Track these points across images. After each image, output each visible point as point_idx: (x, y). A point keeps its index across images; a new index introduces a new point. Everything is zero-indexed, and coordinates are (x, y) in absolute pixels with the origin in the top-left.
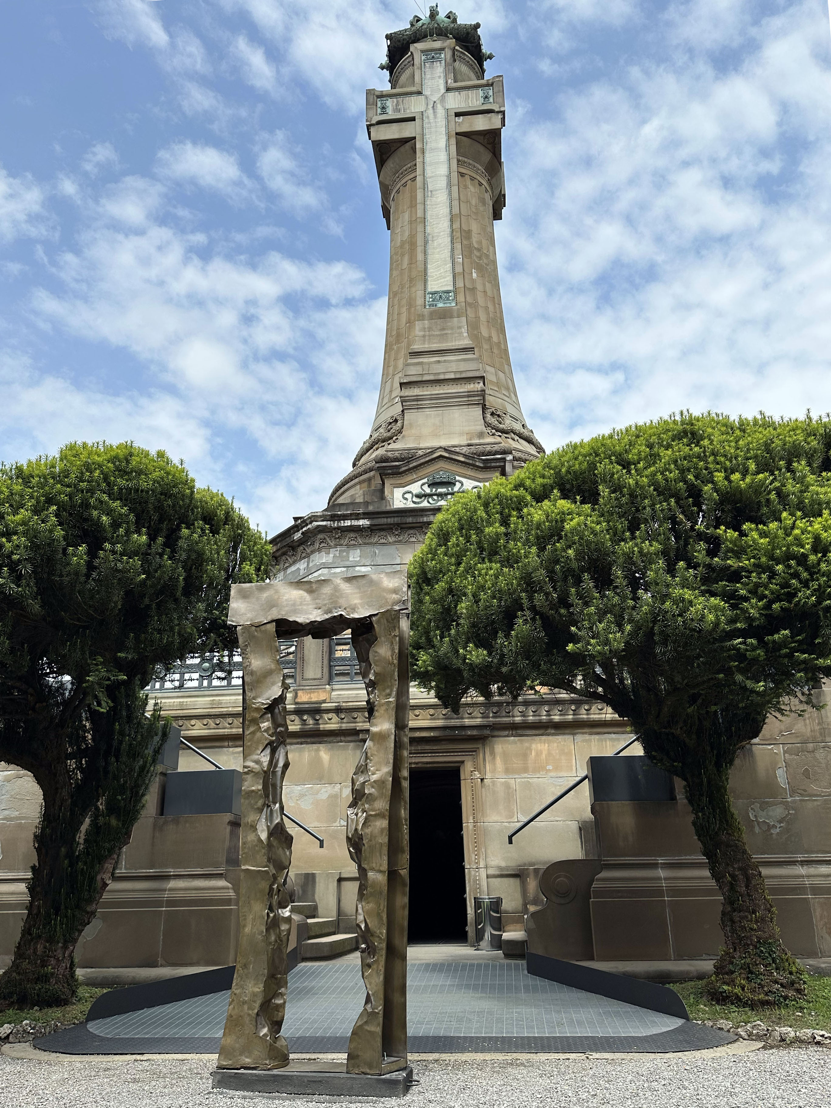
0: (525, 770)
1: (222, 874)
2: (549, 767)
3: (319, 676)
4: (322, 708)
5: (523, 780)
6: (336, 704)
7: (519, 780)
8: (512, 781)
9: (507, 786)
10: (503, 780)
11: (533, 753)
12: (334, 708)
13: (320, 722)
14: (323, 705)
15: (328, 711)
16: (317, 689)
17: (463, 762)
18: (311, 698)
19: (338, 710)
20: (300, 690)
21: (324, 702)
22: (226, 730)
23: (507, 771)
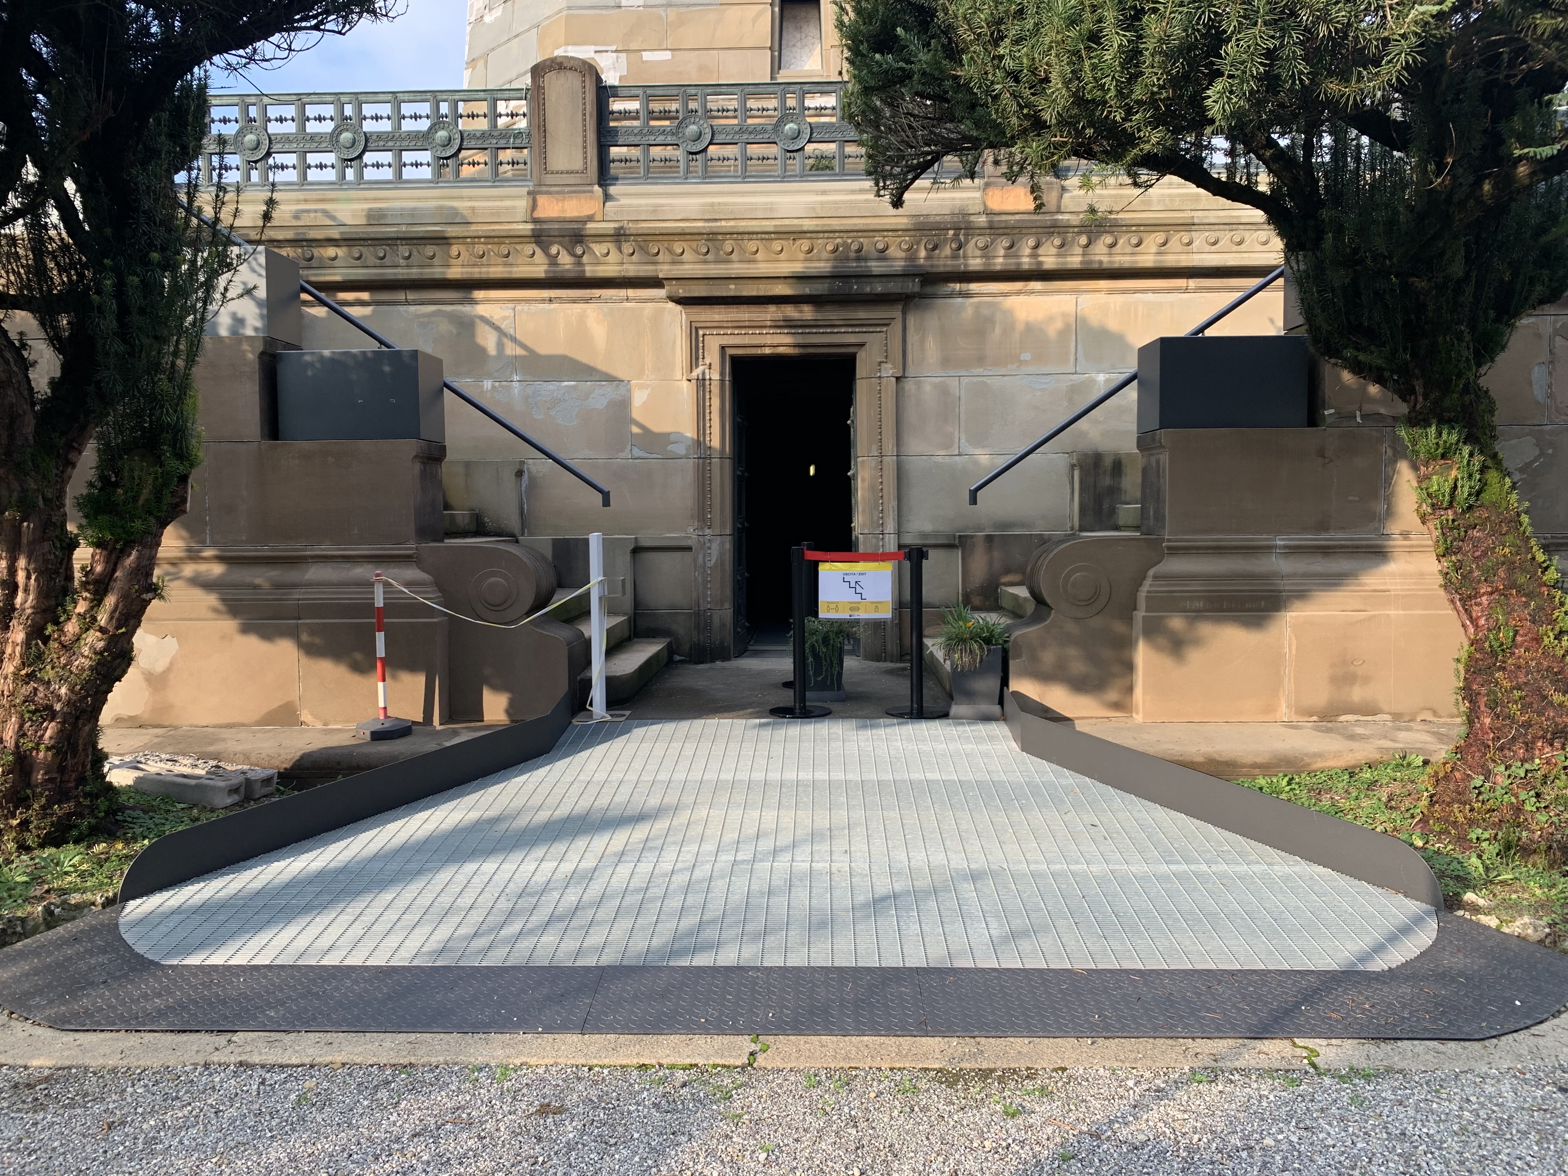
0: (981, 360)
1: (410, 556)
2: (1026, 356)
3: (578, 165)
4: (588, 232)
5: (975, 379)
6: (616, 225)
7: (967, 380)
8: (953, 383)
9: (943, 391)
10: (938, 380)
11: (998, 331)
12: (612, 232)
13: (585, 259)
14: (590, 225)
15: (600, 237)
16: (575, 192)
17: (862, 345)
18: (563, 211)
19: (619, 236)
20: (541, 193)
21: (591, 218)
22: (399, 270)
23: (946, 362)
